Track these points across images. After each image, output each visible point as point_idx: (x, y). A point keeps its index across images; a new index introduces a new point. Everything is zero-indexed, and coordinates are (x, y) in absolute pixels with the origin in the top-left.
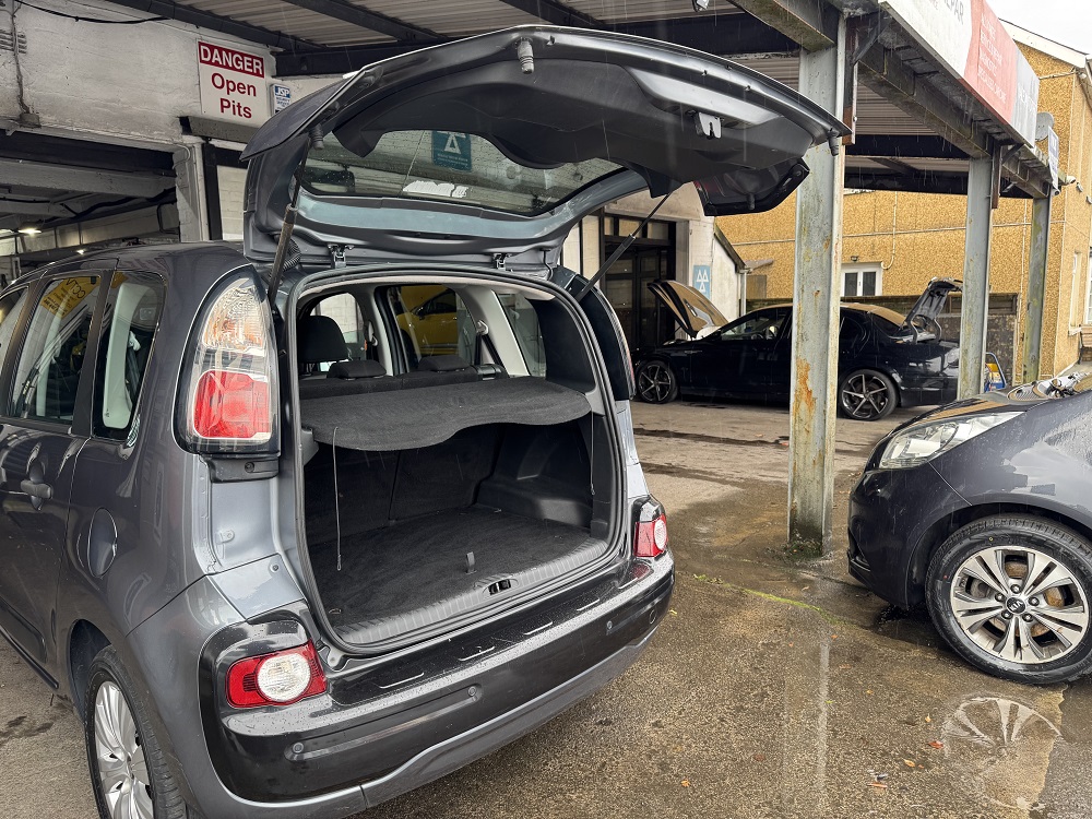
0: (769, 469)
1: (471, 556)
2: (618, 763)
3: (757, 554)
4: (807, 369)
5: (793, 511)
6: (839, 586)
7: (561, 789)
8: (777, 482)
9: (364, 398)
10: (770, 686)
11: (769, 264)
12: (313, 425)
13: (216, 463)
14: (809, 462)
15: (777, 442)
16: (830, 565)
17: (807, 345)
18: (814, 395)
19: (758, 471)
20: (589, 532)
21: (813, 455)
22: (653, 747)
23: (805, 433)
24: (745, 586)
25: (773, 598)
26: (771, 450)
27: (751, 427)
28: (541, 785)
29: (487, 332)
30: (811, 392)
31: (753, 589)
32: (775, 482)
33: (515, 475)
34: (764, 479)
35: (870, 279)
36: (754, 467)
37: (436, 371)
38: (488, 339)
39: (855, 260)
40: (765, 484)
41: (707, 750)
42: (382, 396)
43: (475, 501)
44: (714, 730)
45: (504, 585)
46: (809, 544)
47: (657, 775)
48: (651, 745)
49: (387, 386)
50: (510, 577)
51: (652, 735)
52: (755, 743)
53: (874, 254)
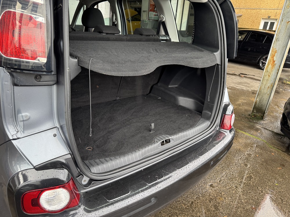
0: (238, 84)
1: (153, 125)
2: (198, 203)
3: (240, 116)
4: (276, 52)
5: (256, 103)
6: (270, 133)
7: (176, 213)
8: (242, 89)
9: (109, 43)
10: (253, 173)
11: (240, 16)
12: (79, 55)
13: (14, 74)
14: (267, 87)
15: (239, 75)
16: (266, 124)
17: (278, 43)
18: (275, 63)
19: (235, 84)
20: (201, 115)
21: (269, 85)
22: (211, 197)
23: (268, 76)
24: (237, 128)
25: (248, 135)
26: (238, 77)
27: (230, 69)
28: (168, 209)
29: (164, 20)
30: (275, 61)
31: (240, 130)
32: (241, 89)
33: (168, 84)
34: (237, 87)
35: (272, 24)
36: (234, 83)
37: (142, 35)
38: (164, 24)
39: (269, 18)
40: (238, 89)
41: (233, 202)
42: (117, 43)
43: (150, 92)
44: (234, 192)
45: (168, 141)
46: (259, 115)
47: (214, 211)
48: (210, 195)
49: (120, 39)
50: (170, 138)
51: (210, 191)
52: (251, 201)
53: (276, 16)
